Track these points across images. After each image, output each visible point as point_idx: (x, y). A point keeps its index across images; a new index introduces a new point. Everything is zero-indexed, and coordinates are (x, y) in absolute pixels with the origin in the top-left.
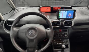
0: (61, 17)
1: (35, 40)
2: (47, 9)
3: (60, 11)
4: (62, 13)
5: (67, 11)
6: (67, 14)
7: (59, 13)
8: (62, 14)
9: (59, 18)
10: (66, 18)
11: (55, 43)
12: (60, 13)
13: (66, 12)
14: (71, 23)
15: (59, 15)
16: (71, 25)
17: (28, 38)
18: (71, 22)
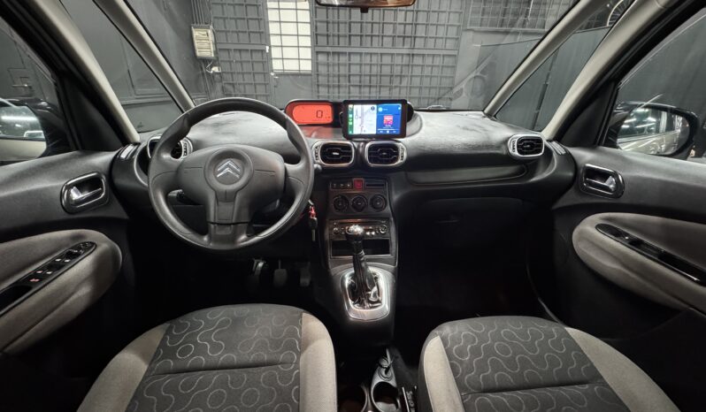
0: (356, 131)
1: (238, 197)
2: (320, 113)
3: (350, 106)
4: (360, 115)
5: (375, 106)
6: (378, 117)
7: (350, 116)
8: (359, 120)
9: (350, 133)
10: (375, 132)
11: (336, 233)
12: (352, 113)
13: (373, 109)
14: (393, 151)
15: (350, 123)
16: (396, 160)
17: (212, 188)
18: (396, 148)
